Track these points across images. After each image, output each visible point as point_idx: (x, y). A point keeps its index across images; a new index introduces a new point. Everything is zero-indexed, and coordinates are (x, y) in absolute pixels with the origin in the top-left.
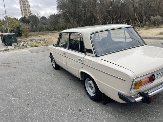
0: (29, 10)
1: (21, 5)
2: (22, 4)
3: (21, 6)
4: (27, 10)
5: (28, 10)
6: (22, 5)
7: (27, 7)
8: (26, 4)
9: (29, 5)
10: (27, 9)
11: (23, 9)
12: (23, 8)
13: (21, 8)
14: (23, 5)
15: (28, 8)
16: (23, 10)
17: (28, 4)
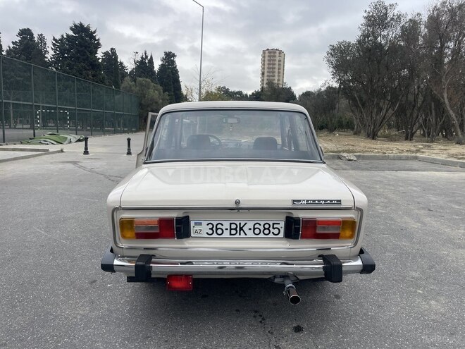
0: (281, 74)
1: (264, 61)
2: (267, 58)
3: (264, 65)
4: (276, 74)
5: (279, 73)
6: (266, 62)
7: (277, 66)
8: (277, 59)
9: (282, 63)
10: (277, 71)
11: (266, 70)
12: (269, 68)
13: (263, 69)
14: (268, 60)
15: (279, 69)
16: (266, 74)
17: (282, 59)
